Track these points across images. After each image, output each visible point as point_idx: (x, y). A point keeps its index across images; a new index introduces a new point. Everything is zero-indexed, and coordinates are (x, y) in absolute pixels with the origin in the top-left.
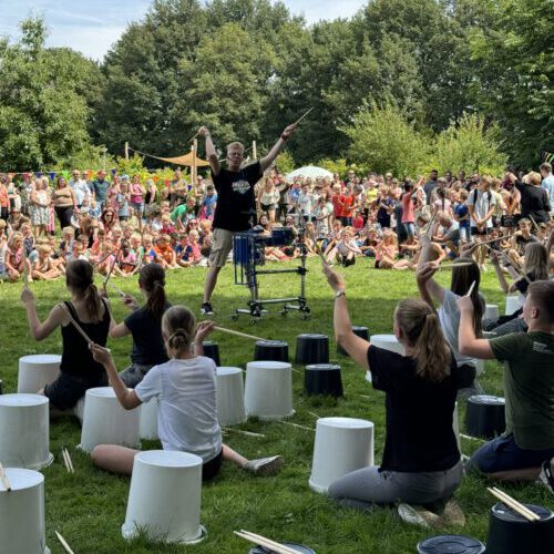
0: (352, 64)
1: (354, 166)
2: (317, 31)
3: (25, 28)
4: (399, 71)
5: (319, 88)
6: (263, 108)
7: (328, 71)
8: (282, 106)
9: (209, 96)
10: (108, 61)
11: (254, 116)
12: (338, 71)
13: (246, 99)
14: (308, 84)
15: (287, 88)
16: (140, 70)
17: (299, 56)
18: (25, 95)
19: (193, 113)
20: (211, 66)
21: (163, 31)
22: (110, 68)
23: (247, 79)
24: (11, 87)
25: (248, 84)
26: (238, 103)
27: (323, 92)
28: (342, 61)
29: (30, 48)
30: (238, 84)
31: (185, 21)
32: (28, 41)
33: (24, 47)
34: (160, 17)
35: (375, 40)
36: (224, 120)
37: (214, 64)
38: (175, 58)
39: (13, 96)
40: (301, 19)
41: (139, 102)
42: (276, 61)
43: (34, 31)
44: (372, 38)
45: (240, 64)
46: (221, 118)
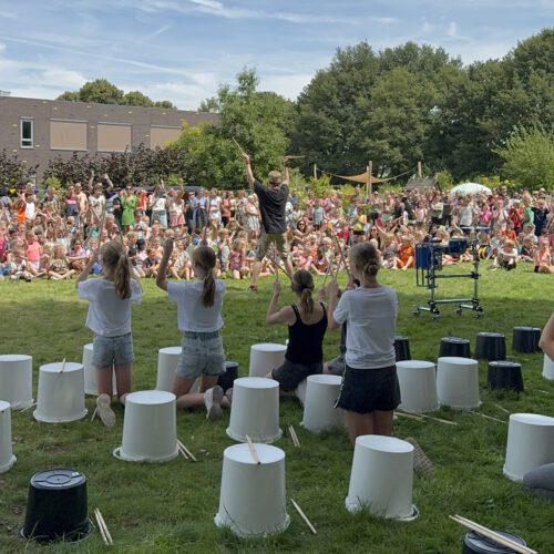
0: (503, 96)
1: (507, 181)
2: (472, 70)
3: (240, 79)
4: (546, 101)
5: (474, 118)
6: (426, 135)
7: (482, 103)
8: (442, 132)
9: (381, 126)
10: (301, 101)
11: (418, 140)
12: (490, 103)
13: (412, 128)
14: (465, 114)
15: (446, 117)
16: (325, 108)
17: (457, 91)
18: (240, 130)
19: (368, 140)
20: (383, 102)
21: (344, 76)
22: (302, 106)
23: (412, 111)
24: (229, 125)
25: (413, 115)
26: (405, 130)
27: (478, 120)
28: (495, 94)
29: (244, 94)
30: (404, 116)
31: (361, 67)
32: (242, 89)
33: (240, 93)
34: (342, 65)
35: (524, 75)
36: (393, 145)
37: (385, 100)
38: (353, 96)
39: (230, 131)
40: (459, 61)
41: (324, 133)
42: (437, 96)
43: (248, 80)
44: (521, 75)
45: (407, 100)
46: (390, 143)
